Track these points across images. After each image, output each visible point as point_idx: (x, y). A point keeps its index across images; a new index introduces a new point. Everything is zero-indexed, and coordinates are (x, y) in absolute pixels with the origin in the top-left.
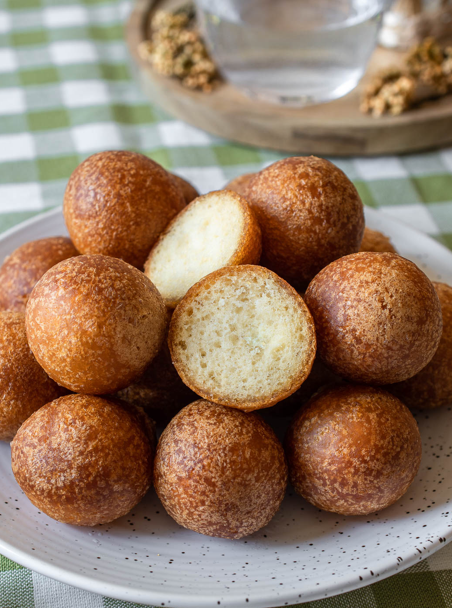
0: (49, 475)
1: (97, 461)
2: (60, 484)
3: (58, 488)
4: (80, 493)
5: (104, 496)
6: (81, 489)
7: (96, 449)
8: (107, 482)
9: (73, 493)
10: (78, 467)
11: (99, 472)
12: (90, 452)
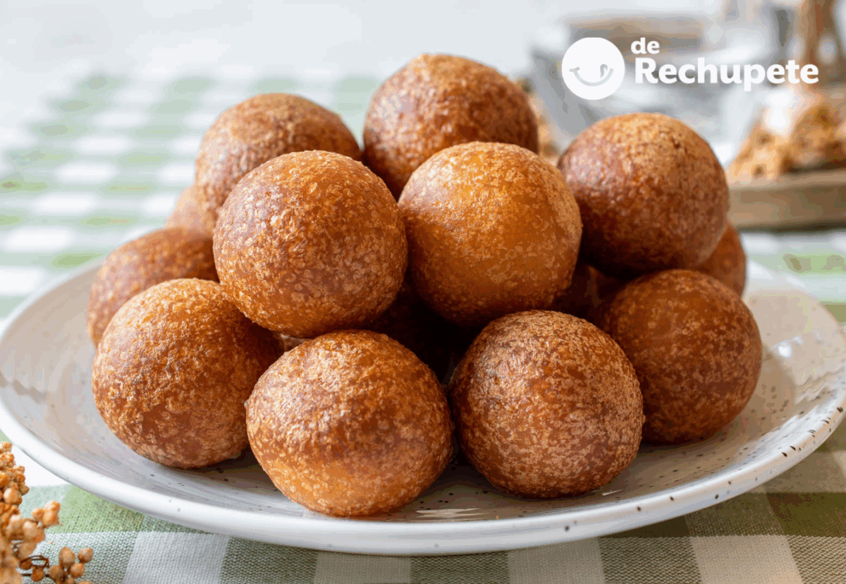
0: (306, 416)
1: (375, 393)
2: (323, 427)
3: (319, 435)
4: (353, 439)
5: (387, 445)
6: (354, 432)
7: (373, 377)
8: (391, 423)
9: (343, 438)
10: (348, 401)
11: (378, 406)
12: (365, 380)
